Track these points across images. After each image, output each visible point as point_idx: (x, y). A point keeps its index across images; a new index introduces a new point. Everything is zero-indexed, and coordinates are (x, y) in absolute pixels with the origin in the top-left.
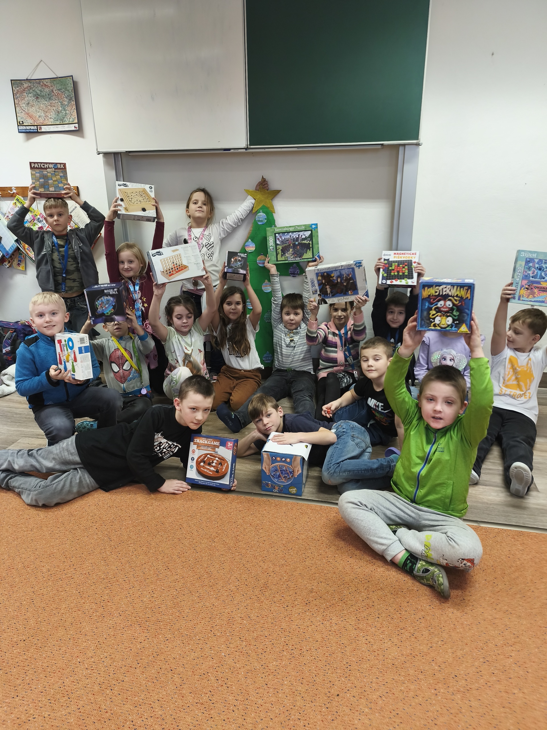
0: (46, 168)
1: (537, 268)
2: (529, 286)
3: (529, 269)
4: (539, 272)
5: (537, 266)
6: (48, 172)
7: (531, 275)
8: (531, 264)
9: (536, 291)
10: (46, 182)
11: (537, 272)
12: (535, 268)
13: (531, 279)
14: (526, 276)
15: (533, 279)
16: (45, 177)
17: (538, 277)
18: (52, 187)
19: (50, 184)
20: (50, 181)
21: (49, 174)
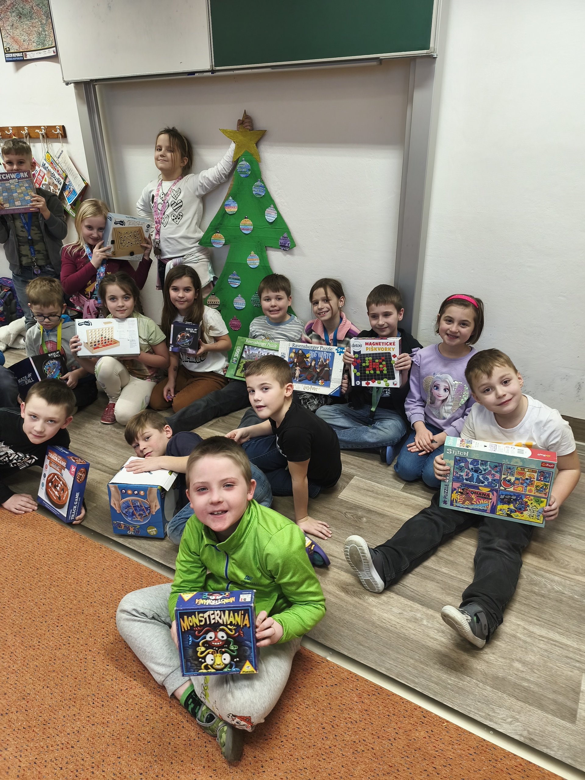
0: (8, 180)
1: (472, 469)
2: (463, 489)
3: (461, 469)
4: (475, 475)
5: (471, 466)
6: (11, 184)
7: (464, 477)
8: (463, 464)
9: (473, 496)
10: (11, 195)
11: (473, 475)
12: (469, 469)
13: (465, 481)
14: (458, 478)
15: (468, 482)
16: (8, 190)
17: (475, 481)
18: (18, 201)
19: (15, 197)
20: (15, 195)
21: (12, 186)
